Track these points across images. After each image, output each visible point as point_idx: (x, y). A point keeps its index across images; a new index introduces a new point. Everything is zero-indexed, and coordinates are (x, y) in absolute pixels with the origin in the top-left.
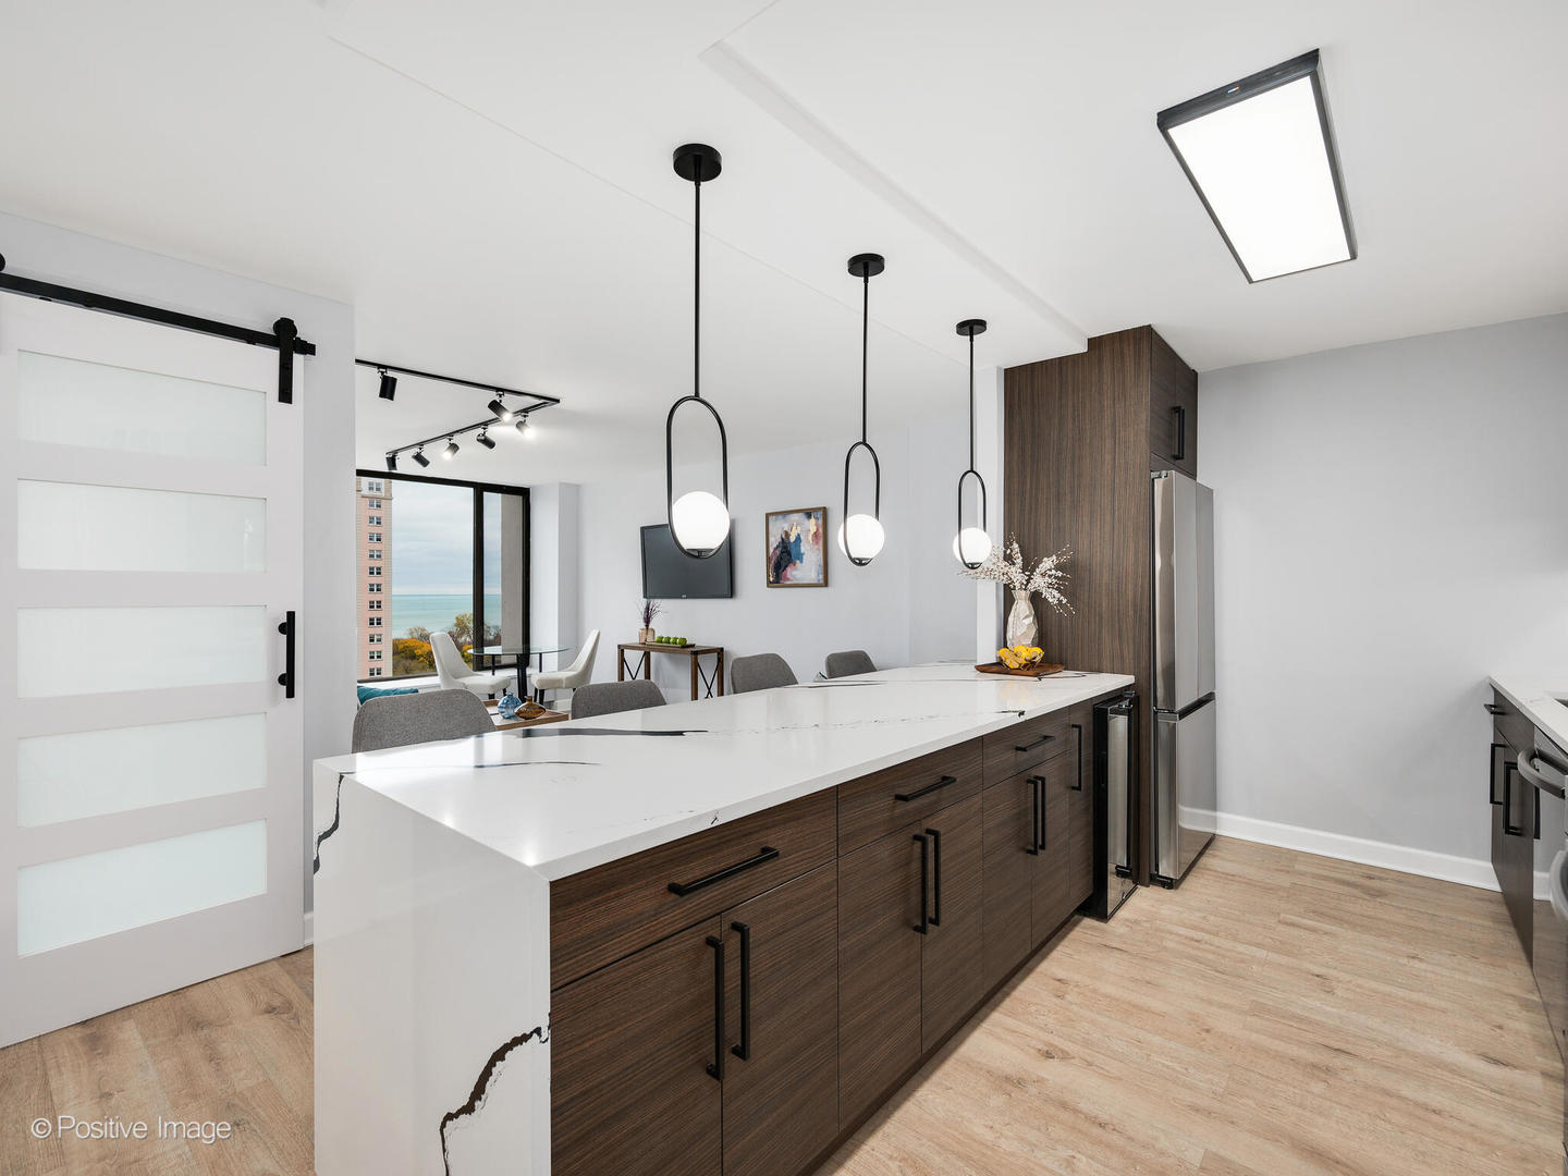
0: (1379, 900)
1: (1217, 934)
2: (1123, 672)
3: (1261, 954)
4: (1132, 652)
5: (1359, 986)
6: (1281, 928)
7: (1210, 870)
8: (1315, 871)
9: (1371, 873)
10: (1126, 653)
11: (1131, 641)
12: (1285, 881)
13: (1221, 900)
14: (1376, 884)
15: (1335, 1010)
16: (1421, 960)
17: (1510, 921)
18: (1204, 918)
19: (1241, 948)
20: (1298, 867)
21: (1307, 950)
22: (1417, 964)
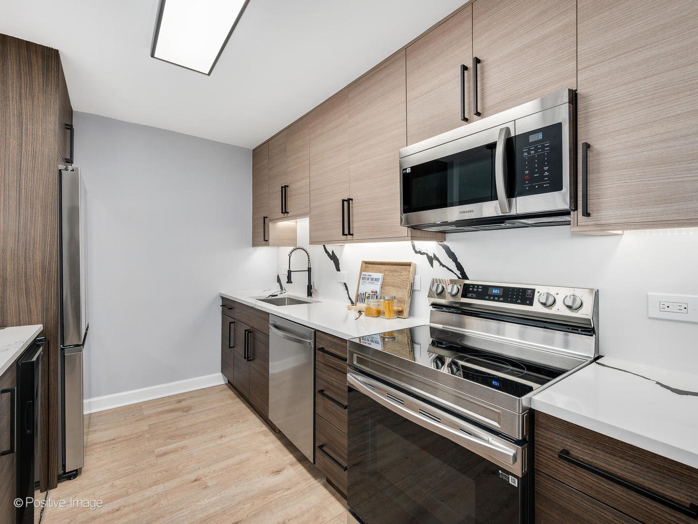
0: (190, 412)
1: (127, 494)
2: (30, 323)
3: (160, 488)
4: (40, 306)
5: (215, 472)
6: (161, 460)
7: (96, 444)
8: (154, 411)
9: (179, 398)
10: (33, 307)
11: (39, 297)
12: (144, 426)
13: (116, 464)
14: (183, 404)
15: (215, 498)
16: (225, 436)
17: (235, 396)
18: (112, 486)
19: (147, 493)
20: (146, 413)
21: (180, 467)
22: (225, 440)
